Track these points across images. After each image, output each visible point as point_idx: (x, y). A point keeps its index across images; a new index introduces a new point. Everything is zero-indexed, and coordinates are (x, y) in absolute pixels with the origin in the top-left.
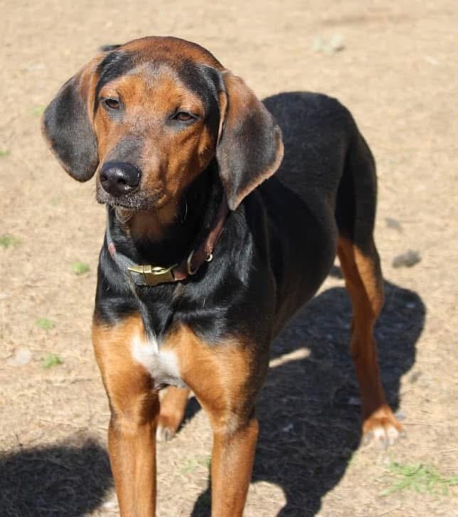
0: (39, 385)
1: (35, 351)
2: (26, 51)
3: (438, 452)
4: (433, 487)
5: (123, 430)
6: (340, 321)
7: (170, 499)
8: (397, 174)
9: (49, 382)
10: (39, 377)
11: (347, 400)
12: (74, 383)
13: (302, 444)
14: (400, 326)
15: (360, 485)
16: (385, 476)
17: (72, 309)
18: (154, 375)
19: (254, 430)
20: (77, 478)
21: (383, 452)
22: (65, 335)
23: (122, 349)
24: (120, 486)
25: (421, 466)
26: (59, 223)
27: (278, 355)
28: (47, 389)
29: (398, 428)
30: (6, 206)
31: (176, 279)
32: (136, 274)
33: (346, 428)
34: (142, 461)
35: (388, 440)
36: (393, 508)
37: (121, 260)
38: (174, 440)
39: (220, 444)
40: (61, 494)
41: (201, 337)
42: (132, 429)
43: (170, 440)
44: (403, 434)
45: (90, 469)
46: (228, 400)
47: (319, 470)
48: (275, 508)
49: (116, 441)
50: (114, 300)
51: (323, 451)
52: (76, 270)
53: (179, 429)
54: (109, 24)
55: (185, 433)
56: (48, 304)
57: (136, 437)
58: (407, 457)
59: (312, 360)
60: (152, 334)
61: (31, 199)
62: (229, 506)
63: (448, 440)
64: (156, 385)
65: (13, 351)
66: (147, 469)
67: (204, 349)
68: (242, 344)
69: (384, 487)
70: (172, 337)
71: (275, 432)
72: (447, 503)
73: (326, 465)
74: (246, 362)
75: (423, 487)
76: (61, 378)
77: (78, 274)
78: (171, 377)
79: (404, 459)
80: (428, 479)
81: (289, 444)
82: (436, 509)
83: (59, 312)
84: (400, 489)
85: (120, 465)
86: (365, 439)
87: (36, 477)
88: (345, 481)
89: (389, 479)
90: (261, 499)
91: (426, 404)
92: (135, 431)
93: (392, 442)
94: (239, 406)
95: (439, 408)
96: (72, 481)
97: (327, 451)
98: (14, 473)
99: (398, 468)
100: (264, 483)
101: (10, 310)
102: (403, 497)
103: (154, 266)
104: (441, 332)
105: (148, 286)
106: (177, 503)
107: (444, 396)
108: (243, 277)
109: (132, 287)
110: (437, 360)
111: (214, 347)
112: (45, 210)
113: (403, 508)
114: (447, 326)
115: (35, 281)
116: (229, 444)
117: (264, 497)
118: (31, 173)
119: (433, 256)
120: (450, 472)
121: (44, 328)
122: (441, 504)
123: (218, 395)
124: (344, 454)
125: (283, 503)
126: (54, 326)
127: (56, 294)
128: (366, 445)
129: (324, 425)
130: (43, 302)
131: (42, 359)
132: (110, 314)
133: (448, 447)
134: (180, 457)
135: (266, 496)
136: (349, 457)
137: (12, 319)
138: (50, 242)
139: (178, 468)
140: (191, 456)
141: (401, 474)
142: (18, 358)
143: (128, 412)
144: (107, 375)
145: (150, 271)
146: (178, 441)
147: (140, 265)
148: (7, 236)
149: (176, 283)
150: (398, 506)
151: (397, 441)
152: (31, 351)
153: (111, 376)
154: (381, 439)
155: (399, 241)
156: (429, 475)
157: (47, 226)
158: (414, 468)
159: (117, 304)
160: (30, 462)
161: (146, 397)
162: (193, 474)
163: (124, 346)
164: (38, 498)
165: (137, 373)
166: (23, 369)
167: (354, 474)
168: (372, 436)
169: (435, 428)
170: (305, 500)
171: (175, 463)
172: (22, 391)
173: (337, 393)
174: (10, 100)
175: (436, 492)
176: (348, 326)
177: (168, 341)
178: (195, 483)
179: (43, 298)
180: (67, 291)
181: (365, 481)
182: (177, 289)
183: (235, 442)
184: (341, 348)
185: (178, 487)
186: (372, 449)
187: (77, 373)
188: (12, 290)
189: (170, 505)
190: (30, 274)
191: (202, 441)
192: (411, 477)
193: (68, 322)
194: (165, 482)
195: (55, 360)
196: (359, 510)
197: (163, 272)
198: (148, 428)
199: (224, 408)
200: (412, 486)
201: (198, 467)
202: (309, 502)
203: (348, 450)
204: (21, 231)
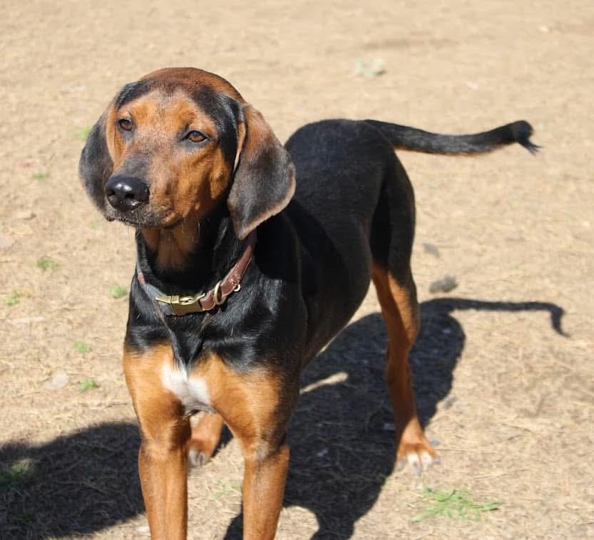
0: (75, 408)
1: (72, 375)
2: (68, 72)
3: (471, 478)
4: (465, 513)
5: (154, 455)
6: (376, 345)
7: (203, 524)
8: (436, 199)
9: (84, 405)
10: (75, 401)
11: (383, 425)
12: (110, 406)
13: (336, 469)
14: (436, 351)
15: (393, 510)
16: (417, 501)
17: (109, 332)
18: (185, 402)
19: (284, 456)
20: (111, 502)
21: (417, 477)
22: (102, 359)
23: (152, 376)
24: (151, 511)
25: (454, 492)
26: (97, 246)
27: (314, 380)
28: (84, 412)
29: (433, 454)
30: (45, 229)
31: (204, 310)
32: (163, 304)
33: (380, 454)
34: (173, 486)
35: (422, 465)
36: (425, 534)
37: (150, 290)
38: (210, 464)
39: (250, 471)
40: (95, 518)
41: (230, 366)
42: (163, 454)
43: (205, 464)
44: (437, 460)
45: (125, 493)
46: (257, 428)
47: (353, 495)
48: (308, 533)
49: (147, 466)
50: (144, 328)
51: (356, 477)
52: (114, 293)
53: (214, 454)
54: (151, 46)
55: (220, 457)
56: (85, 327)
57: (166, 462)
58: (441, 483)
59: (347, 385)
60: (181, 362)
61: (70, 221)
62: (260, 532)
63: (481, 466)
64: (187, 412)
65: (50, 374)
66: (177, 494)
67: (233, 377)
68: (271, 372)
69: (417, 513)
70: (201, 365)
71: (310, 458)
72: (478, 528)
73: (360, 490)
74: (275, 390)
75: (455, 513)
76: (97, 402)
77: (115, 298)
78: (202, 404)
79: (437, 485)
80: (461, 505)
81: (323, 468)
82: (468, 535)
83: (97, 335)
84: (433, 514)
85: (152, 490)
86: (398, 465)
87: (70, 501)
88: (378, 507)
89: (421, 505)
90: (294, 524)
91: (460, 430)
92: (167, 457)
93: (425, 468)
94: (269, 433)
95: (474, 433)
96: (106, 505)
97: (361, 476)
98: (49, 496)
99: (431, 494)
100: (298, 508)
101: (47, 333)
102: (435, 523)
103: (181, 296)
104: (477, 358)
105: (177, 316)
106: (210, 527)
107: (478, 421)
108: (272, 306)
109: (162, 316)
110: (471, 385)
111: (243, 375)
112: (84, 232)
113: (436, 534)
114: (482, 352)
115: (73, 305)
116: (259, 470)
117: (297, 522)
118: (71, 195)
119: (470, 282)
120: (483, 498)
121: (80, 352)
122: (473, 530)
123: (248, 423)
124: (378, 479)
125: (316, 528)
126: (91, 350)
127: (93, 318)
128: (400, 470)
129: (358, 450)
130: (81, 325)
131: (79, 383)
132: (140, 341)
133: (482, 473)
134: (214, 481)
135: (299, 520)
136: (383, 482)
137: (49, 342)
138: (89, 265)
139: (212, 492)
140: (225, 480)
141: (434, 499)
142: (55, 381)
143: (159, 437)
144: (137, 402)
145: (177, 302)
146: (213, 465)
147: (168, 295)
148: (45, 259)
149: (204, 313)
150: (431, 532)
151: (431, 466)
152: (68, 374)
153: (141, 402)
154: (415, 464)
155: (436, 267)
156: (461, 500)
157: (85, 248)
158: (447, 494)
159: (146, 332)
160: (65, 485)
161: (178, 423)
162: (227, 498)
163: (154, 373)
164: (73, 522)
165: (167, 400)
166: (60, 393)
167: (387, 500)
168: (406, 461)
169: (469, 454)
170: (339, 525)
171: (210, 488)
172: (58, 414)
173: (372, 418)
174: (51, 121)
175: (469, 518)
176: (384, 352)
177: (197, 369)
178: (229, 507)
179: (80, 321)
180: (105, 314)
181: (398, 506)
182: (205, 318)
183: (266, 468)
184: (376, 373)
185: (212, 512)
186: (405, 474)
187: (113, 397)
188: (50, 313)
189: (204, 529)
190: (68, 297)
191: (237, 465)
192: (444, 503)
193: (106, 345)
194: (199, 507)
195: (91, 383)
196: (392, 535)
197: (190, 302)
198: (179, 453)
199: (253, 435)
200: (445, 512)
201: (232, 492)
202: (342, 526)
203: (381, 475)
204: (60, 254)
